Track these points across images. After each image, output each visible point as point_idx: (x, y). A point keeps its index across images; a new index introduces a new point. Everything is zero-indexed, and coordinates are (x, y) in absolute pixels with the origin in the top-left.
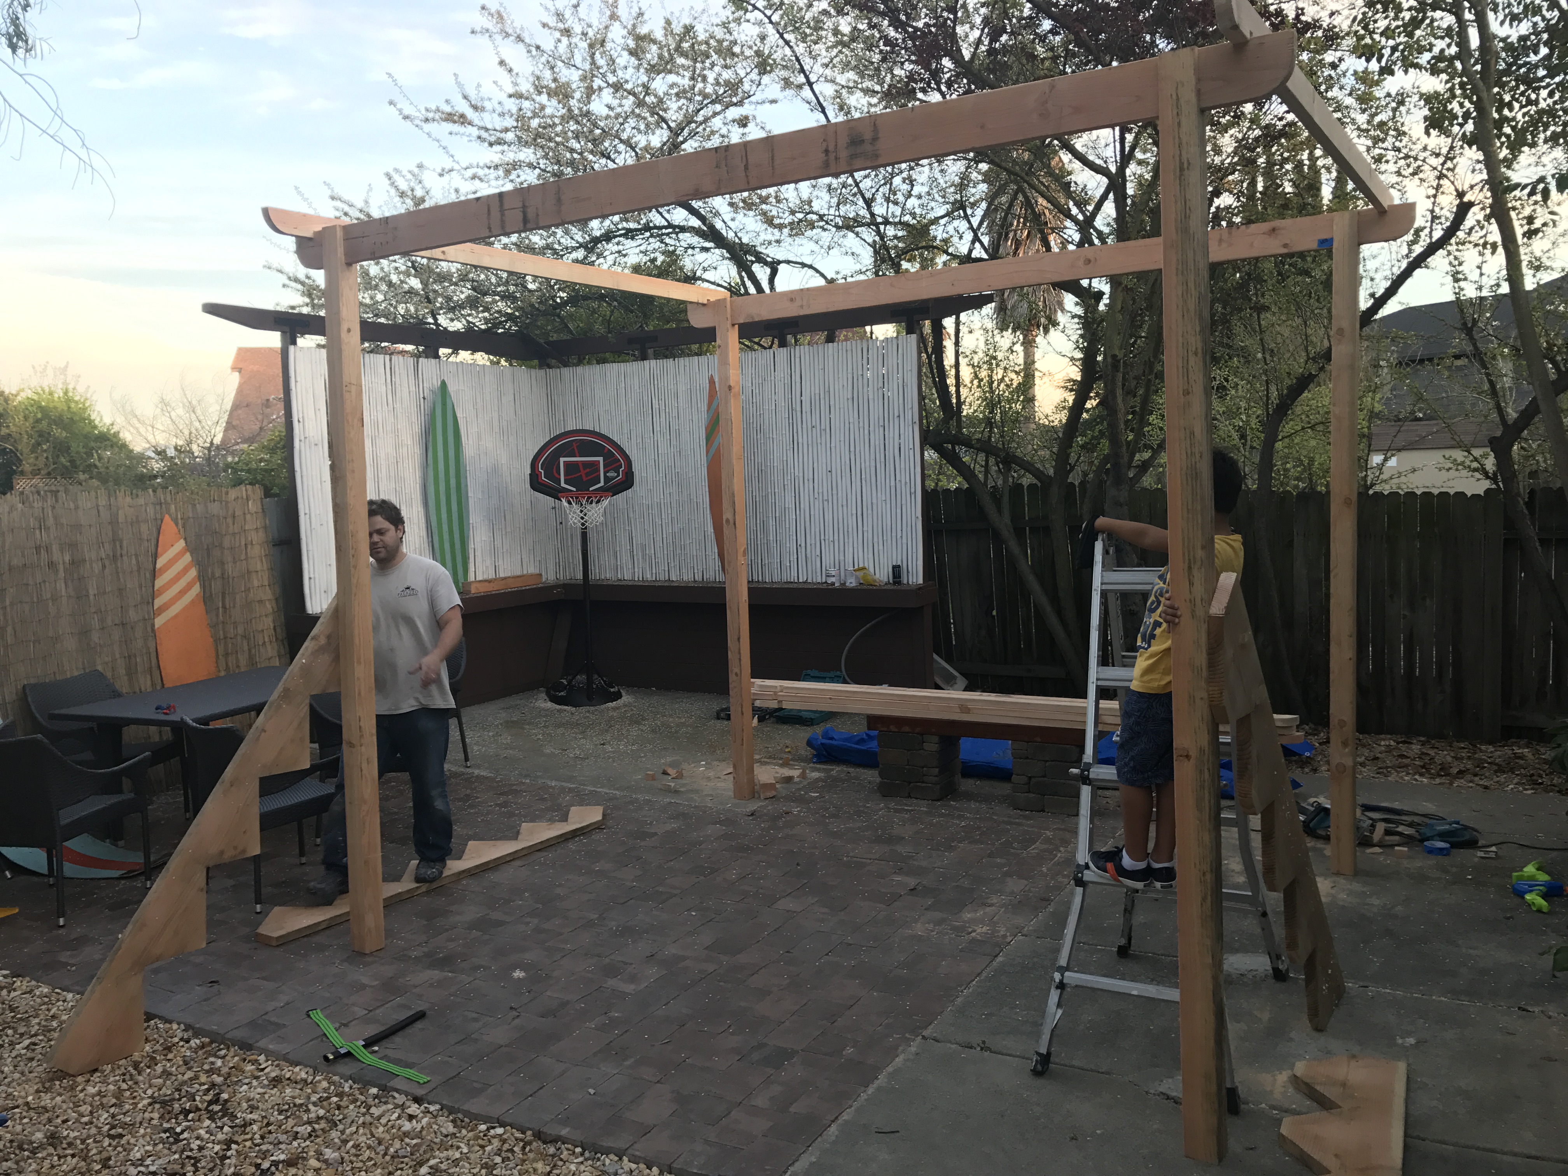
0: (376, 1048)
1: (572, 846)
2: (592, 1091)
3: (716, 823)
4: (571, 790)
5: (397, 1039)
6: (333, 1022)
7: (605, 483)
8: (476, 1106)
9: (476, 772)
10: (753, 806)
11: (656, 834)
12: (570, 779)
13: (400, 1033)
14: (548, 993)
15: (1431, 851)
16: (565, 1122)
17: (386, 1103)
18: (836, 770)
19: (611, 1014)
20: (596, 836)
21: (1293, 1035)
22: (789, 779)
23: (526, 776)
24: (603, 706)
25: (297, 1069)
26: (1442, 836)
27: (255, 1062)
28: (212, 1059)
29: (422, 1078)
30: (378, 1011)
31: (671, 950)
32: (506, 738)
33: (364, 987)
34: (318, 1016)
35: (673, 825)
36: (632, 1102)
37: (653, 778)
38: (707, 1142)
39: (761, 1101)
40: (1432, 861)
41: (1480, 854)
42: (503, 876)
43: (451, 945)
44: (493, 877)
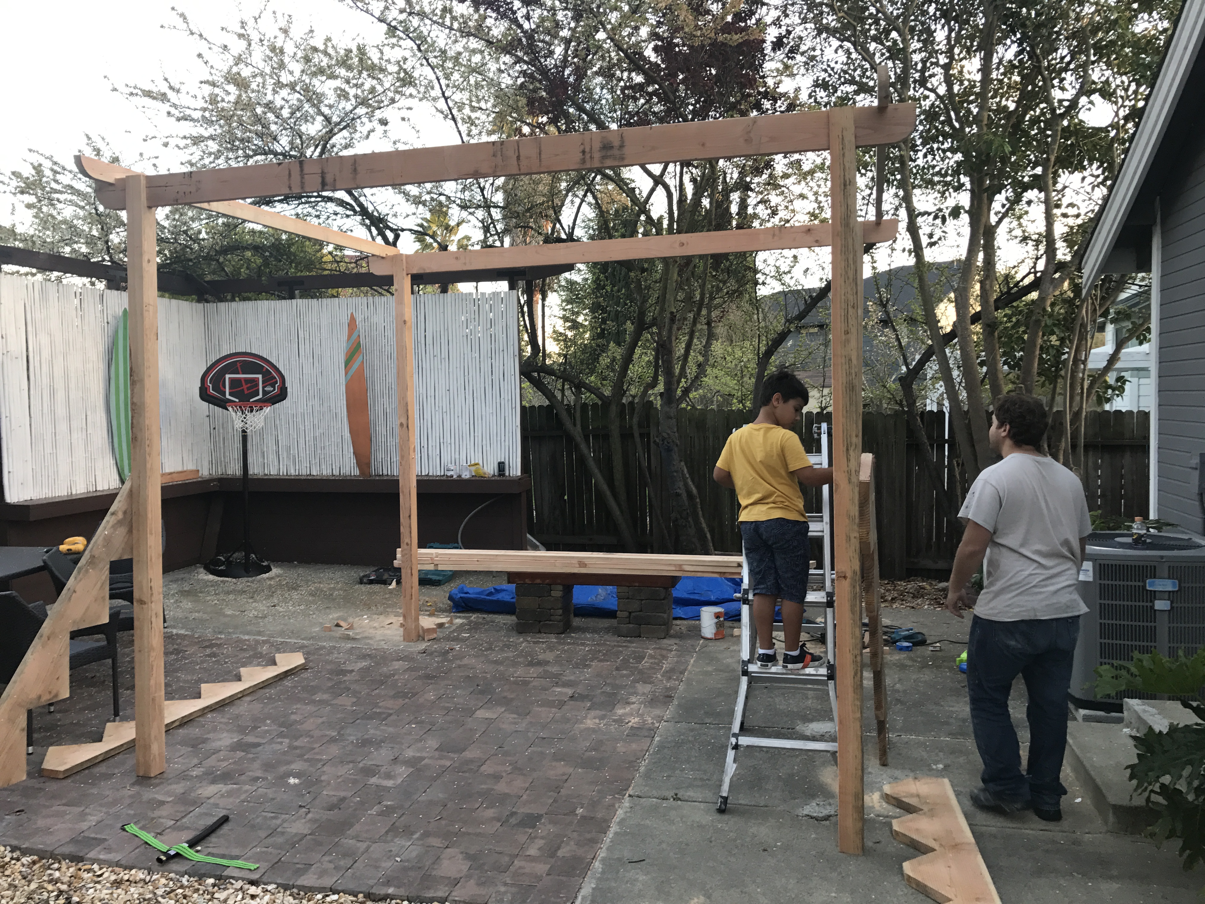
0: (199, 848)
1: (288, 683)
2: (398, 859)
3: (398, 660)
4: (264, 642)
5: (213, 839)
6: (149, 832)
7: (264, 395)
8: (308, 880)
9: (175, 631)
10: (423, 646)
11: (352, 671)
12: (259, 633)
13: (213, 835)
14: (325, 793)
15: (902, 649)
16: (388, 883)
17: (225, 889)
18: (474, 617)
19: (385, 803)
20: (305, 675)
21: (870, 770)
22: (441, 625)
23: (220, 633)
24: (259, 577)
25: (133, 872)
26: (906, 638)
27: (89, 871)
28: (49, 872)
29: (253, 866)
30: (184, 820)
31: (409, 753)
32: (187, 604)
33: (162, 803)
34: (132, 828)
35: (364, 664)
36: (434, 863)
37: (329, 629)
38: (506, 884)
39: (533, 851)
40: (903, 655)
41: (931, 648)
42: (243, 708)
43: (225, 764)
44: (233, 710)
